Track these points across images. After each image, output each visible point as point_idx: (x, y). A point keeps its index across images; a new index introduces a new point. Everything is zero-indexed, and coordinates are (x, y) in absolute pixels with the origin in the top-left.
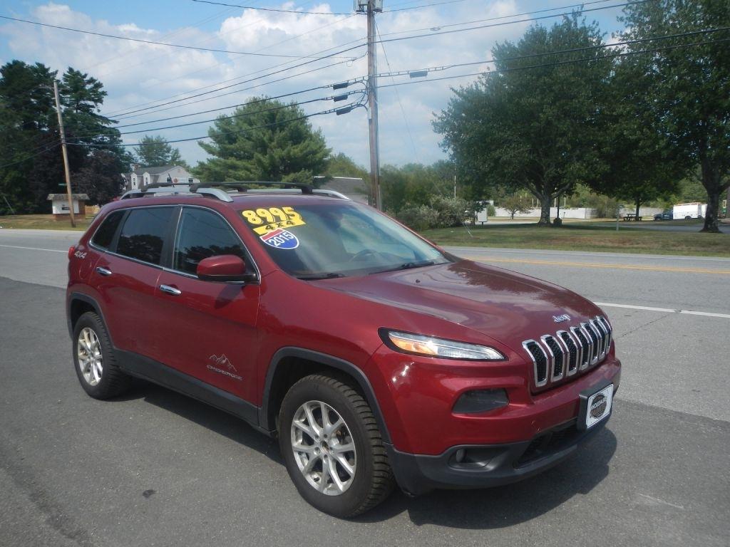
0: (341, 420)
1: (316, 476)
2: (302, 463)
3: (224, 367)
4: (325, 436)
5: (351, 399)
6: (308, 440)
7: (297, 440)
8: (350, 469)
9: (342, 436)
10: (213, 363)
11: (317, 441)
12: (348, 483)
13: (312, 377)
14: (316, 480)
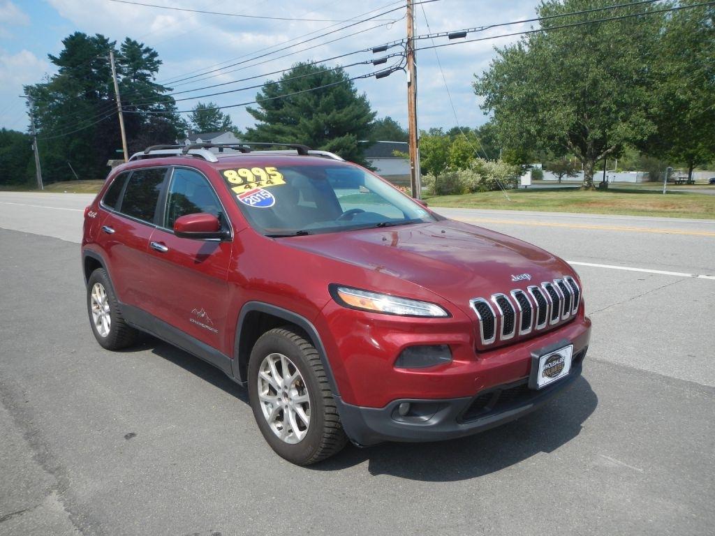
0: (298, 372)
1: (280, 425)
2: (267, 412)
3: (203, 320)
4: (286, 387)
5: (306, 352)
6: (273, 391)
7: (263, 390)
8: (306, 419)
9: (300, 388)
10: (195, 316)
11: (279, 392)
12: (304, 432)
13: (274, 331)
14: (280, 429)
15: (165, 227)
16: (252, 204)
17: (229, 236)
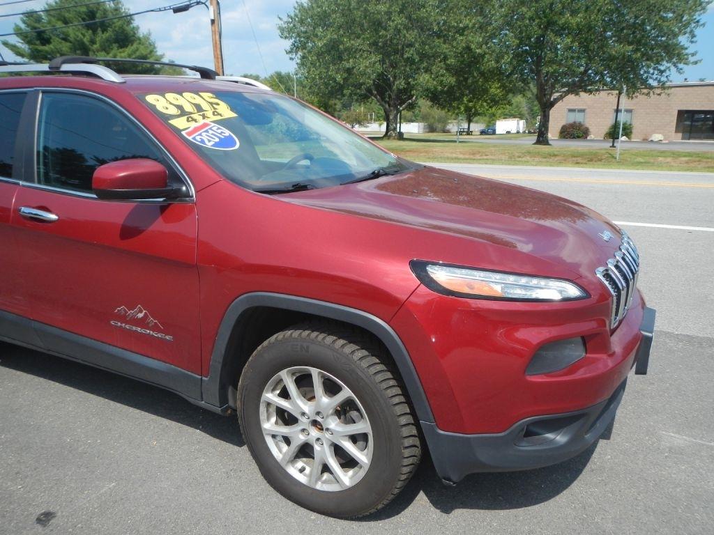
3: (141, 323)
10: (122, 318)
15: (39, 182)
16: (209, 145)
17: (187, 195)
